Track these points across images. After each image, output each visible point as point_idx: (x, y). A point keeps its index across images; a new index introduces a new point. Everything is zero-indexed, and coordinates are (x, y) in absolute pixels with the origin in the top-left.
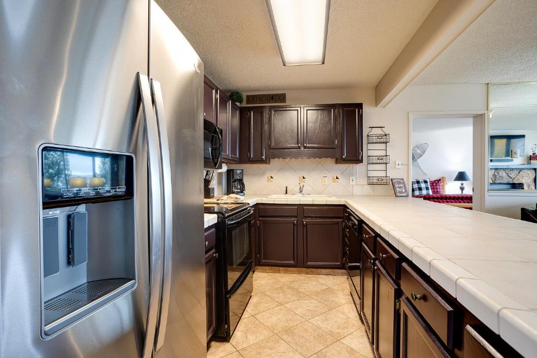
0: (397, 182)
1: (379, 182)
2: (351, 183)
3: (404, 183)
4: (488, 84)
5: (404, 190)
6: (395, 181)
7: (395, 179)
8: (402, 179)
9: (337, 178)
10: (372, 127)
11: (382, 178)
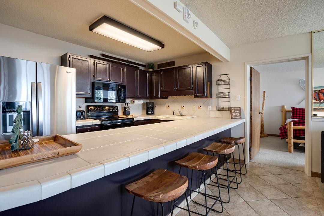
0: (233, 109)
1: (222, 109)
2: (209, 110)
3: (240, 110)
4: (311, 32)
5: (238, 115)
6: (232, 108)
7: (233, 107)
8: (239, 108)
9: (201, 107)
10: (221, 75)
11: (224, 107)
